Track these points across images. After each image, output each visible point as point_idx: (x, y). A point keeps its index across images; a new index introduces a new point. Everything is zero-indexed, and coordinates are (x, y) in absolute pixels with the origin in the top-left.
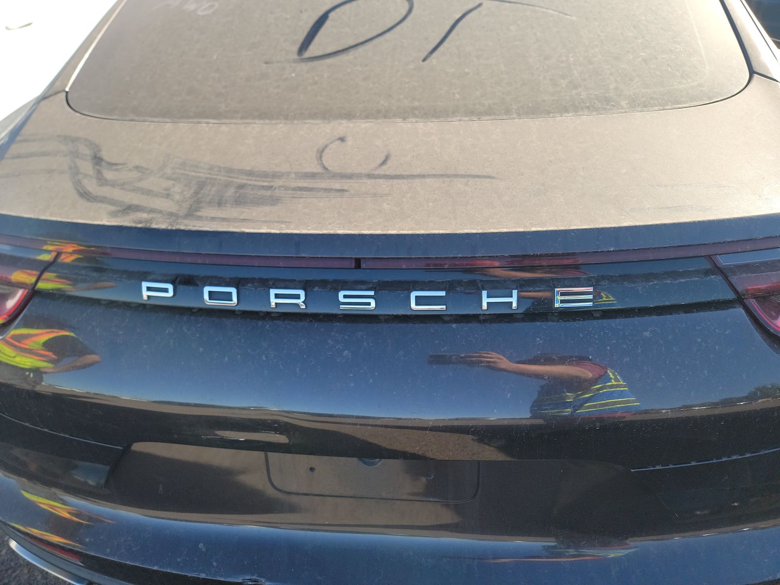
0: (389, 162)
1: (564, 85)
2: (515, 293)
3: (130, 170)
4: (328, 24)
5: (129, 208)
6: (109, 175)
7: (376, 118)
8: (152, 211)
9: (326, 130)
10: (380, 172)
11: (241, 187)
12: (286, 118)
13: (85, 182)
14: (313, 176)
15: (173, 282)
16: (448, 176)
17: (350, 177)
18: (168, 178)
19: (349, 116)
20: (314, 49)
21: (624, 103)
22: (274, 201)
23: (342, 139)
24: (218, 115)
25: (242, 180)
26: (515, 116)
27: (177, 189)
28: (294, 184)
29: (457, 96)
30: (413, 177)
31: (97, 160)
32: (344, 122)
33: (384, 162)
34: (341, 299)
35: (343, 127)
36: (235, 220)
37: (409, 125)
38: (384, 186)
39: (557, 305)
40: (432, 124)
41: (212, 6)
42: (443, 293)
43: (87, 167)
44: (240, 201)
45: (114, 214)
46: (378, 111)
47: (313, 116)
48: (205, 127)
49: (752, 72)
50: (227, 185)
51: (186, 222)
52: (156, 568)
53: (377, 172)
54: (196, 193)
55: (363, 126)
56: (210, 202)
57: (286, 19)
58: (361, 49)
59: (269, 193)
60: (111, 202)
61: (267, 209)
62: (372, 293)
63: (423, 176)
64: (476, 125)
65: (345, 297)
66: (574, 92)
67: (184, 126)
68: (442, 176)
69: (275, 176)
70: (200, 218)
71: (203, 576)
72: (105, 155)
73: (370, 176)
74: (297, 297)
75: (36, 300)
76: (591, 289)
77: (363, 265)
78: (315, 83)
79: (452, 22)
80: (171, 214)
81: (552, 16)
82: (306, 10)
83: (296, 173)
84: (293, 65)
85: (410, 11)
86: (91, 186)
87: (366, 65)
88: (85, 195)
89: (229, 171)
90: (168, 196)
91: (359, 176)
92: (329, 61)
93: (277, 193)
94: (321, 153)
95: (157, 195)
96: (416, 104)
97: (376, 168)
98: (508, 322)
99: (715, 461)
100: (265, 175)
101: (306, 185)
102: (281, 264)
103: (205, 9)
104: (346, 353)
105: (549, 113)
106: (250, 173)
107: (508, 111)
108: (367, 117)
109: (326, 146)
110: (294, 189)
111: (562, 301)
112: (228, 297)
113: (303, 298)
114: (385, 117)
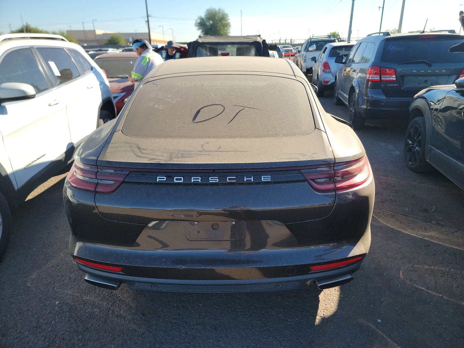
0: (220, 148)
1: (266, 130)
2: (252, 177)
3: (150, 150)
4: (200, 113)
5: (153, 159)
6: (144, 152)
7: (216, 138)
8: (159, 160)
9: (203, 141)
10: (219, 150)
11: (182, 154)
12: (192, 138)
13: (137, 153)
14: (201, 151)
15: (166, 177)
16: (236, 151)
17: (211, 151)
18: (161, 152)
19: (209, 137)
20: (197, 120)
21: (281, 135)
22: (192, 157)
23: (208, 143)
24: (171, 137)
25: (183, 152)
26: (253, 138)
27: (165, 154)
28: (196, 153)
29: (238, 133)
30: (227, 151)
31: (139, 148)
32: (208, 139)
33: (219, 148)
34: (210, 179)
35: (207, 140)
36: (182, 161)
37: (225, 140)
38: (220, 153)
39: (263, 180)
40: (231, 139)
41: (164, 106)
42: (235, 177)
43: (136, 150)
44: (182, 157)
45: (149, 160)
46: (217, 136)
47: (199, 137)
48: (169, 140)
49: (315, 128)
50: (178, 154)
51: (169, 162)
52: (150, 266)
53: (218, 150)
54: (170, 155)
55: (213, 140)
56: (175, 157)
57: (188, 111)
58: (211, 120)
59: (190, 155)
60: (147, 158)
61: (190, 158)
62: (218, 178)
63: (230, 151)
64: (243, 140)
65: (211, 179)
66: (269, 132)
67: (162, 140)
68: (234, 151)
69: (191, 151)
70: (173, 161)
71: (165, 267)
72: (140, 146)
73: (216, 151)
74: (199, 179)
75: (124, 184)
76: (270, 176)
77: (215, 171)
78: (199, 129)
79: (236, 113)
80: (165, 160)
81: (264, 112)
82: (193, 109)
83: (196, 151)
84: (192, 124)
85: (224, 110)
86: (140, 154)
87: (213, 124)
88: (138, 156)
89: (178, 150)
90: (163, 156)
91: (213, 151)
92: (202, 123)
93: (192, 155)
94: (202, 146)
95: (159, 156)
96: (227, 134)
97: (217, 150)
98: (251, 185)
99: (304, 221)
100: (188, 151)
101: (199, 153)
102: (194, 171)
103: (161, 107)
104: (211, 192)
105: (262, 137)
106: (184, 151)
107: (251, 137)
108: (214, 138)
109: (204, 145)
110: (196, 154)
111: (264, 179)
112: (181, 179)
113: (200, 179)
114: (219, 138)
